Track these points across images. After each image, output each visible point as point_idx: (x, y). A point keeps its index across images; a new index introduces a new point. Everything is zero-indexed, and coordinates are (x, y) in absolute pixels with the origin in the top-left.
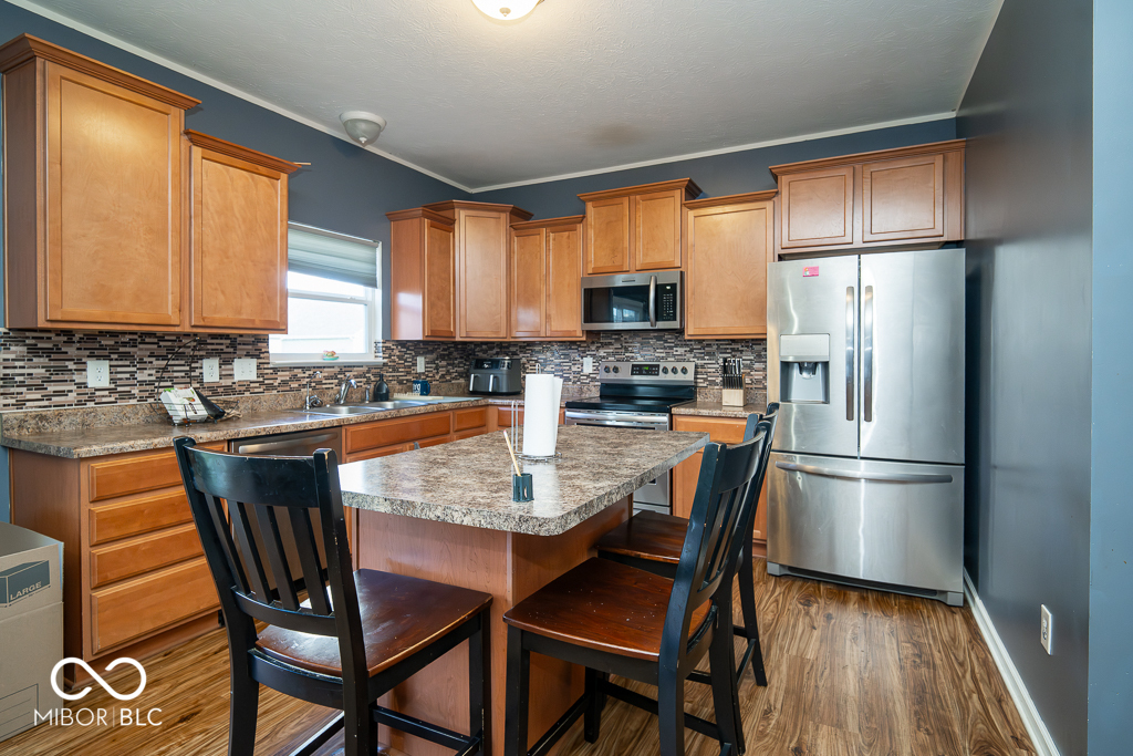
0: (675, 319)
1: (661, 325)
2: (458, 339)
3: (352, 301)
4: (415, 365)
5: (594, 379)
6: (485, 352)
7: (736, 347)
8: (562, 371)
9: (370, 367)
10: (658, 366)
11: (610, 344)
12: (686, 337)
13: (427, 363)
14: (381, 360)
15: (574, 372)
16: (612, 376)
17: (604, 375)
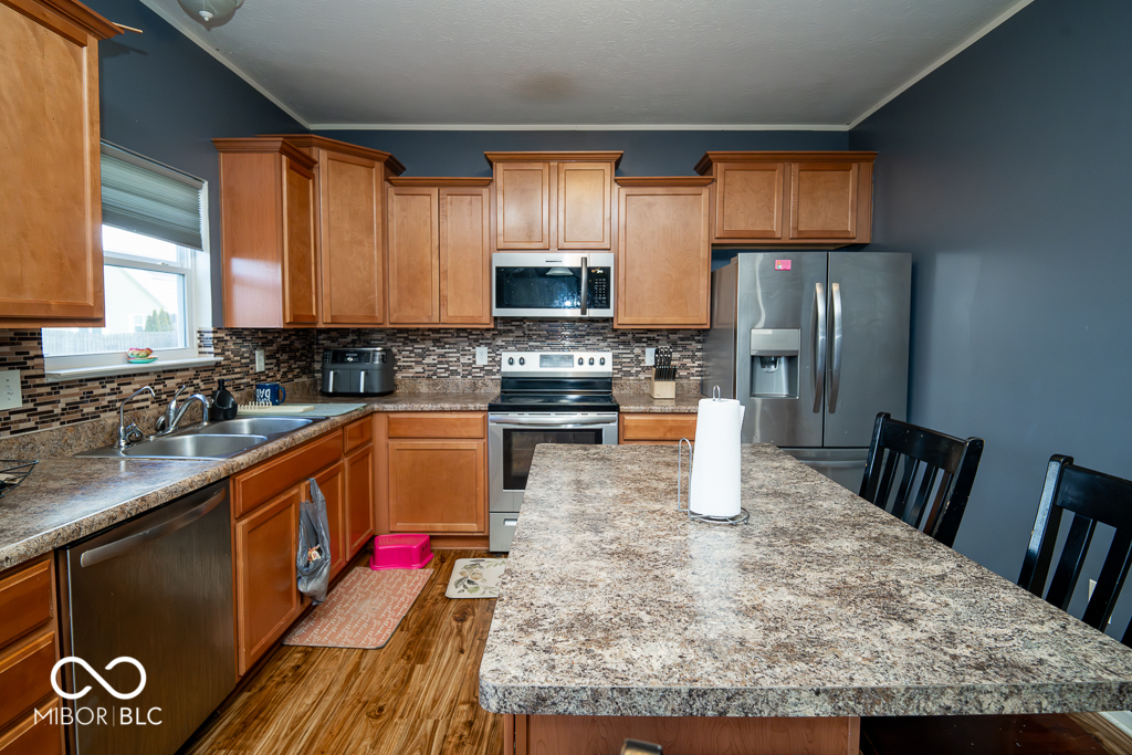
0: (608, 307)
1: (592, 313)
2: (321, 325)
3: (164, 268)
4: (253, 362)
5: (490, 372)
6: (333, 340)
7: (652, 336)
8: (447, 362)
9: (199, 369)
10: (571, 357)
11: (510, 331)
12: (616, 327)
13: (267, 357)
14: (211, 358)
15: (464, 365)
16: (517, 368)
17: (506, 368)
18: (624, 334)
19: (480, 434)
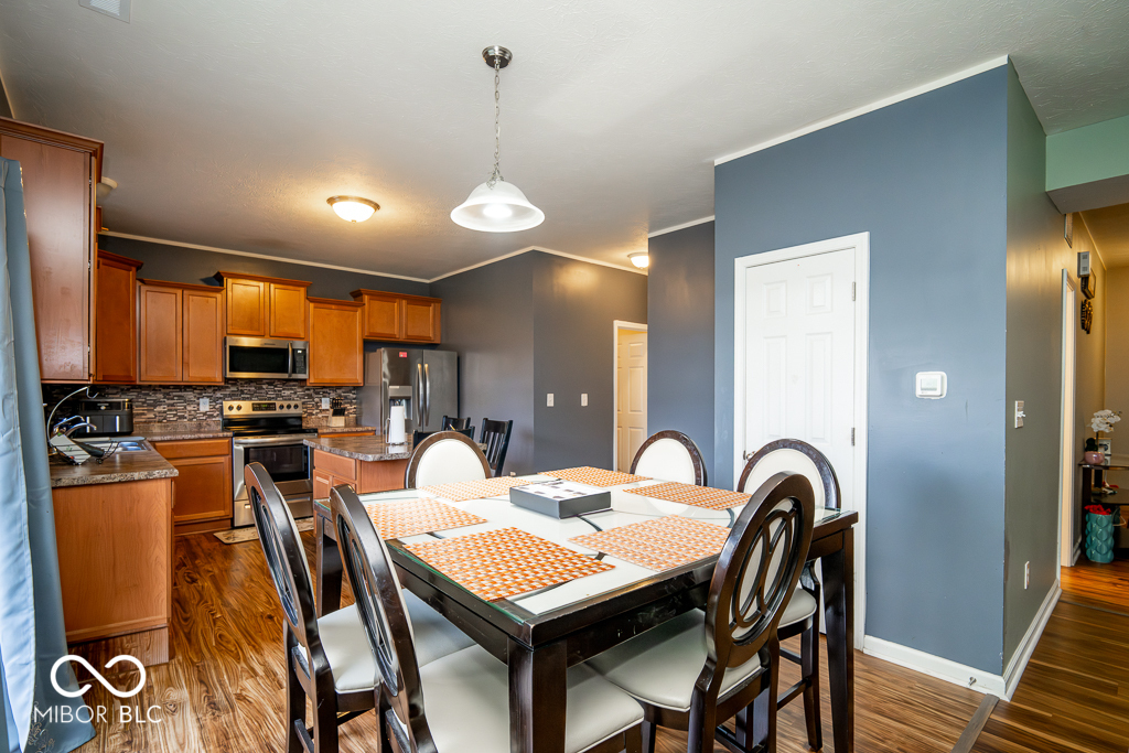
0: (305, 373)
1: (295, 376)
5: (212, 416)
7: (326, 391)
8: (176, 410)
10: (273, 404)
12: (308, 384)
15: (190, 411)
16: (234, 412)
17: (227, 412)
18: (308, 390)
19: (226, 452)
